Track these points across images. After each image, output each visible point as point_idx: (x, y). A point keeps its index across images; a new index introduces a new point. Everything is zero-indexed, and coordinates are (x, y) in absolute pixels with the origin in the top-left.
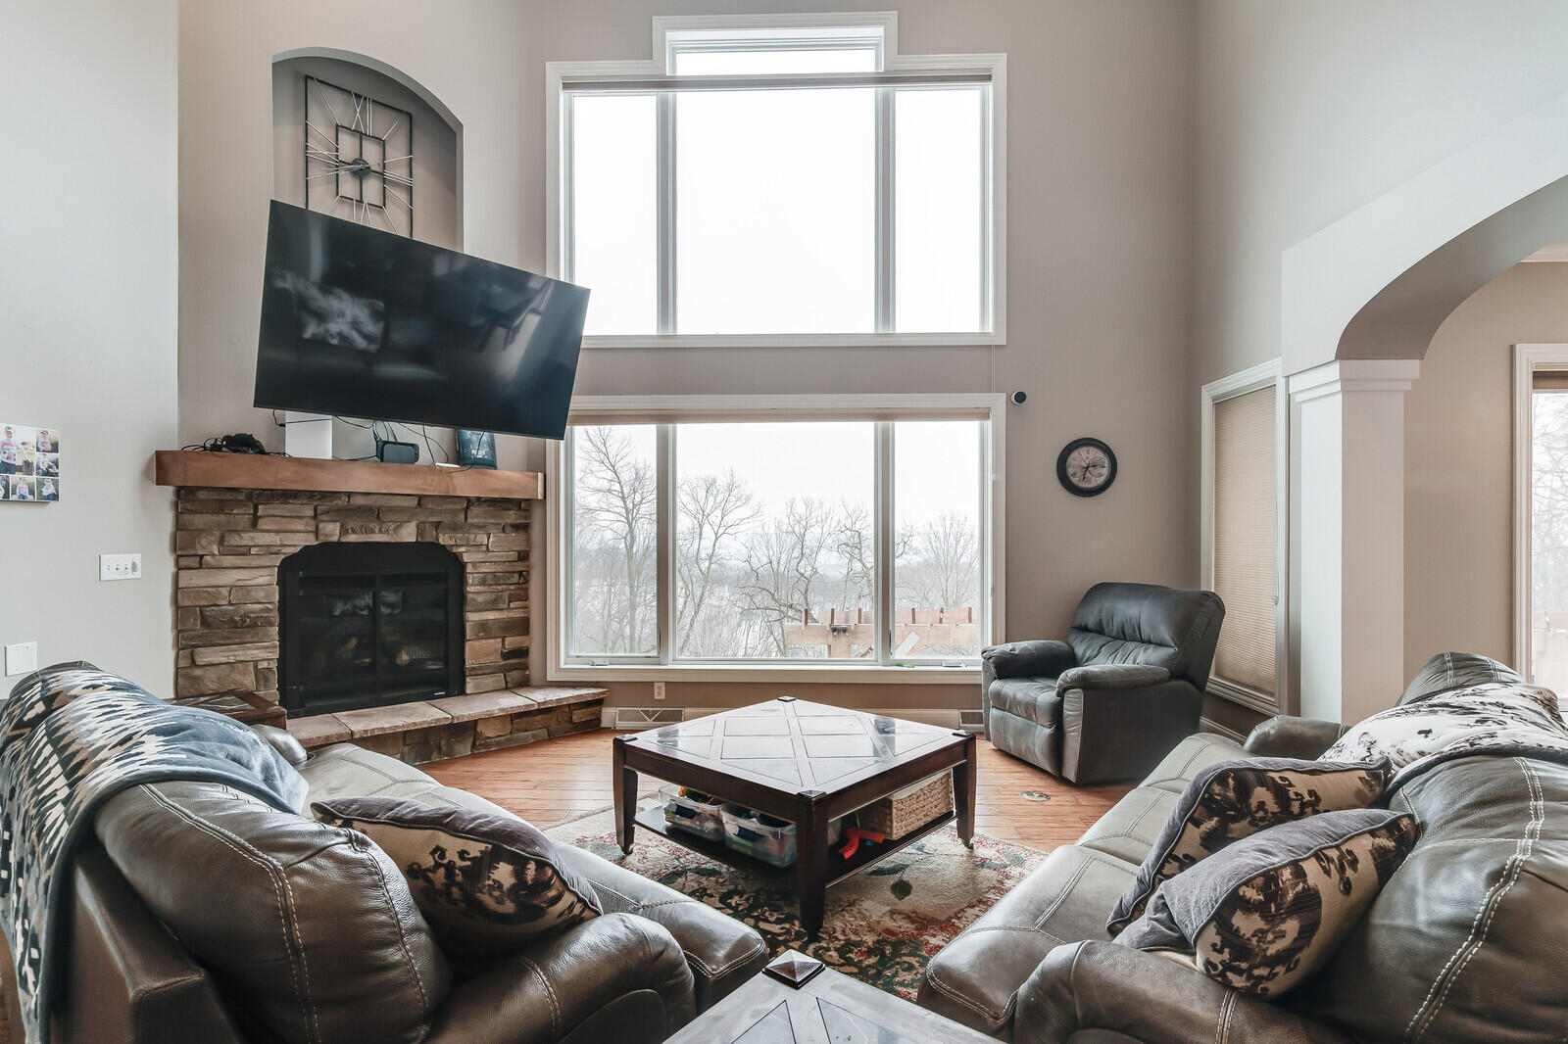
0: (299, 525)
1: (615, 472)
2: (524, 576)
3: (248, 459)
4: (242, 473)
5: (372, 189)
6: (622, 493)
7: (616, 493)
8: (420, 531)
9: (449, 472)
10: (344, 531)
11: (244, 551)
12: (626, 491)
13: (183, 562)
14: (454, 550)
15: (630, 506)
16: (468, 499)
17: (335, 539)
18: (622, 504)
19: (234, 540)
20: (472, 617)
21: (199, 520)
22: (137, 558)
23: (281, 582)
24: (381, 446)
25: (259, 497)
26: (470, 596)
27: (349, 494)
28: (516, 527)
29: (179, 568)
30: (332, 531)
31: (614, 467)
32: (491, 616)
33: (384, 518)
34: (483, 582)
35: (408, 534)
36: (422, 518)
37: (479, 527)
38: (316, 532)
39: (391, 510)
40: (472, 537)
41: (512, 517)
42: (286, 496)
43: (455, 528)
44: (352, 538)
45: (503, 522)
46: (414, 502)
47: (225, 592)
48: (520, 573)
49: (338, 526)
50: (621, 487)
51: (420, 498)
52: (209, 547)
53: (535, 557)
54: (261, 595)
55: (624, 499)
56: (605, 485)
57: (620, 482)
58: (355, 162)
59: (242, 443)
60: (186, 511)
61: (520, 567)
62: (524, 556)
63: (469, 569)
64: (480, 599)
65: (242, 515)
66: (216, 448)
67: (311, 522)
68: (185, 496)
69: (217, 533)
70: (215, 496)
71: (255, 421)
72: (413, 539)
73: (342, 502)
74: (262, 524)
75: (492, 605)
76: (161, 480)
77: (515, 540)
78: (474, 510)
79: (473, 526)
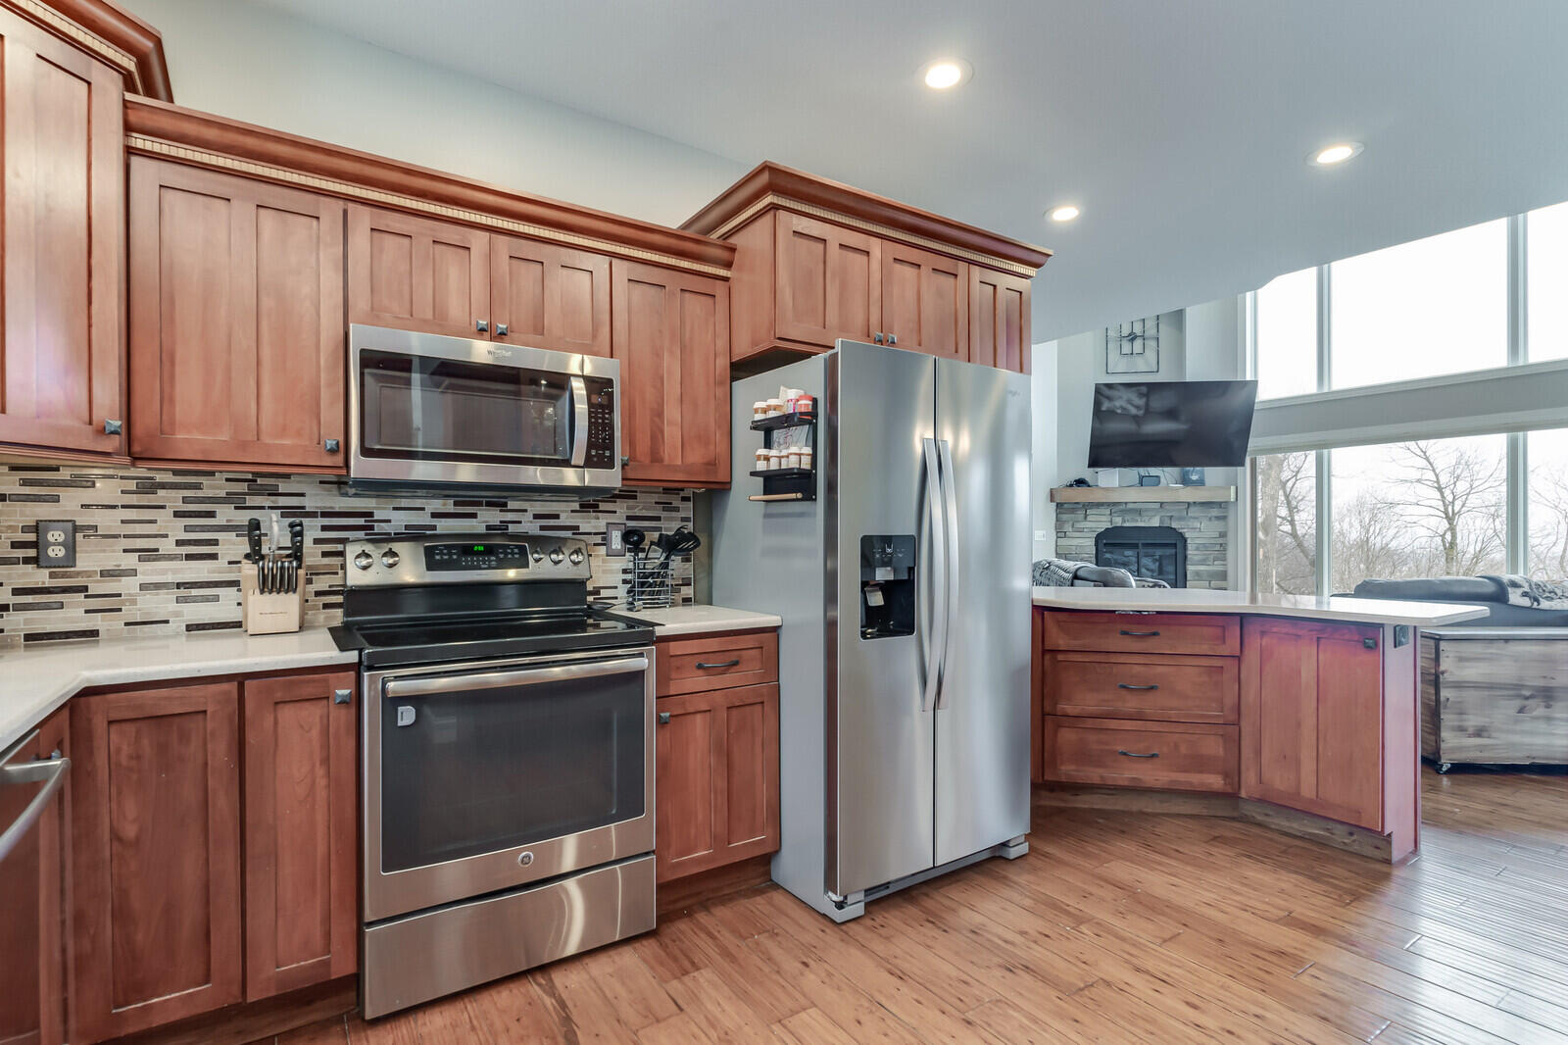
0: (1104, 518)
1: (1427, 459)
2: (1223, 547)
3: (1083, 489)
4: (1080, 495)
5: (1138, 344)
6: (1438, 482)
7: (1430, 483)
8: (1161, 521)
9: (1177, 489)
10: (1124, 521)
11: (1081, 531)
12: (1444, 479)
13: (1059, 534)
14: (1180, 531)
15: (1450, 498)
16: (1189, 504)
17: (1119, 525)
18: (1438, 495)
19: (1078, 525)
20: (1190, 568)
21: (1064, 517)
22: (1044, 532)
23: (1096, 544)
24: (1141, 478)
25: (1087, 506)
26: (1189, 557)
27: (1126, 503)
28: (1218, 518)
29: (1057, 537)
30: (1118, 521)
31: (1425, 453)
32: (1202, 568)
33: (1143, 513)
34: (1197, 549)
35: (1155, 522)
36: (1163, 514)
37: (1195, 518)
38: (1111, 522)
39: (1147, 510)
40: (1189, 523)
41: (1215, 512)
42: (1099, 505)
43: (1180, 519)
44: (1127, 525)
45: (1210, 515)
46: (1158, 506)
47: (1074, 548)
48: (1221, 545)
49: (1120, 518)
50: (1437, 476)
51: (1162, 503)
52: (1068, 528)
53: (1230, 535)
54: (1088, 550)
55: (1440, 489)
56: (1416, 475)
57: (1434, 470)
58: (1130, 335)
59: (1080, 482)
60: (1060, 513)
61: (1221, 541)
62: (1223, 535)
63: (1189, 541)
64: (1196, 558)
65: (1080, 514)
66: (1071, 486)
67: (1109, 517)
68: (1059, 505)
69: (1071, 523)
70: (1071, 506)
71: (1087, 473)
72: (1158, 525)
73: (1123, 507)
74: (1089, 518)
75: (1203, 562)
76: (1052, 501)
77: (1218, 526)
78: (1192, 509)
79: (1191, 517)
